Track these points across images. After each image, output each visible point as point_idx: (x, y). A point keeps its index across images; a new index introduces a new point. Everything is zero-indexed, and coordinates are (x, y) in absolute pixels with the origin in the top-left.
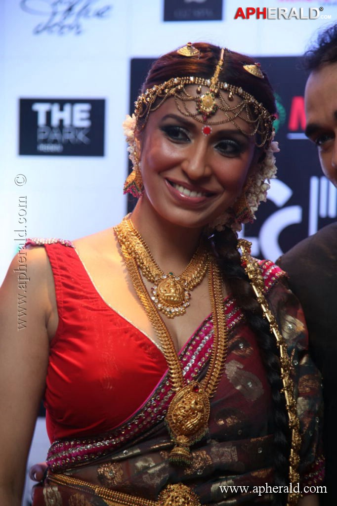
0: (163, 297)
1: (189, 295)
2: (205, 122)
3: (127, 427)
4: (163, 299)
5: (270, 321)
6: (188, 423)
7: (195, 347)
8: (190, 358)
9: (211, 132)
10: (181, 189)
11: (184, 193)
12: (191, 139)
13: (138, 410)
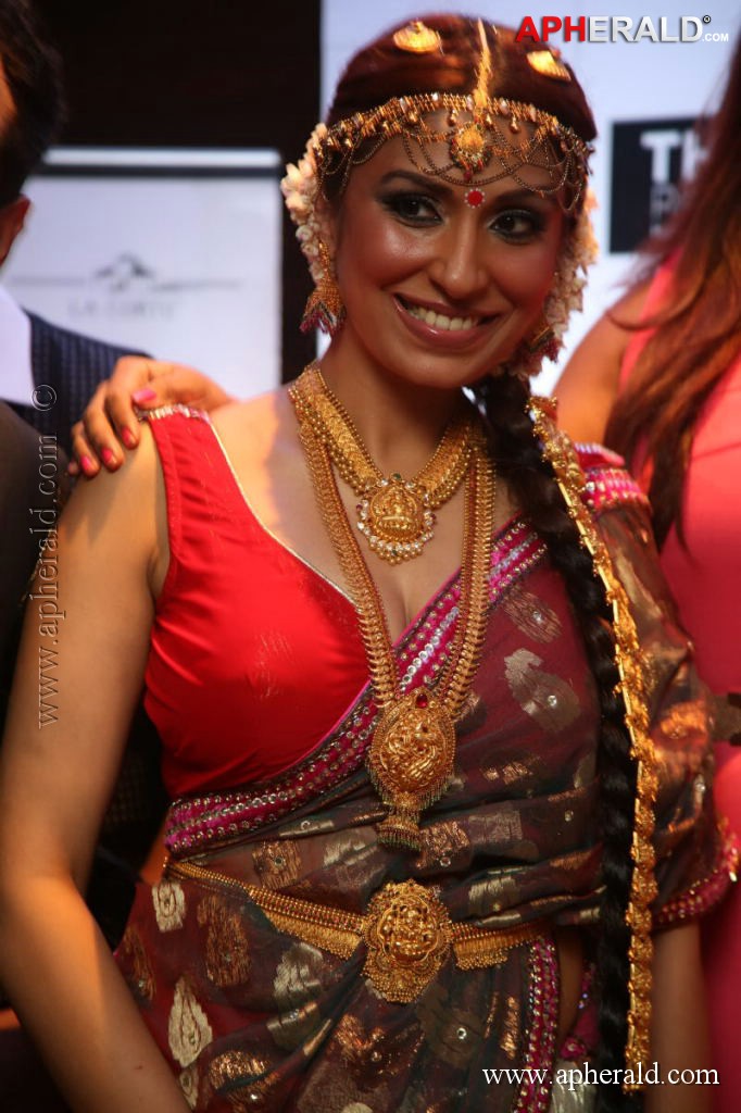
0: (380, 524)
1: (433, 516)
2: (468, 181)
3: (308, 767)
4: (379, 528)
5: (592, 552)
6: (412, 767)
7: (442, 613)
8: (430, 634)
9: (483, 201)
10: (431, 318)
11: (438, 323)
12: (443, 218)
13: (328, 734)
